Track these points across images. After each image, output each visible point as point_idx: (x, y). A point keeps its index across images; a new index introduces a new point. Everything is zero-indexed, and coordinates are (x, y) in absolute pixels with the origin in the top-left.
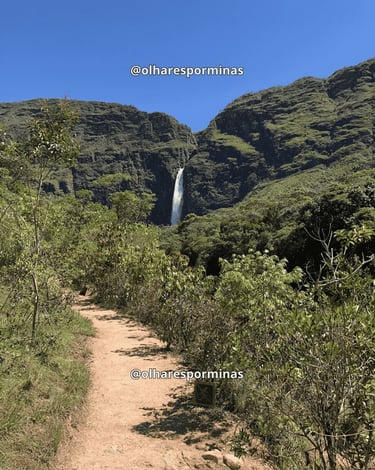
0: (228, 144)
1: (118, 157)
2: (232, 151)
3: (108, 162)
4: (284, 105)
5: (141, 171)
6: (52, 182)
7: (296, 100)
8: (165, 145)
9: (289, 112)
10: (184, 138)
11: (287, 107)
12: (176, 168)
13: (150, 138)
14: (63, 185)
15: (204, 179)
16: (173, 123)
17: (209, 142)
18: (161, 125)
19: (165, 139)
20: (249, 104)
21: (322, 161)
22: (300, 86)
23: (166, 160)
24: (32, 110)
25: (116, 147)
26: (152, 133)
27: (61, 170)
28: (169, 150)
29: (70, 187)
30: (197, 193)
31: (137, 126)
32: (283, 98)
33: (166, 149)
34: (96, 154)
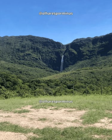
0: (73, 51)
1: (50, 52)
2: (73, 53)
3: (48, 53)
4: (84, 44)
5: (55, 55)
6: (37, 58)
7: (86, 43)
8: (60, 50)
9: (85, 46)
10: (63, 48)
11: (84, 45)
12: (62, 55)
13: (56, 48)
14: (39, 58)
15: (68, 58)
16: (61, 45)
17: (69, 50)
18: (58, 45)
19: (60, 48)
20: (77, 42)
21: (88, 58)
22: (87, 40)
23: (60, 53)
24: (29, 39)
25: (49, 50)
26: (57, 47)
27: (39, 55)
28: (61, 51)
29: (41, 59)
30: (66, 61)
31: (53, 45)
32: (84, 42)
33: (60, 51)
34: (45, 51)
